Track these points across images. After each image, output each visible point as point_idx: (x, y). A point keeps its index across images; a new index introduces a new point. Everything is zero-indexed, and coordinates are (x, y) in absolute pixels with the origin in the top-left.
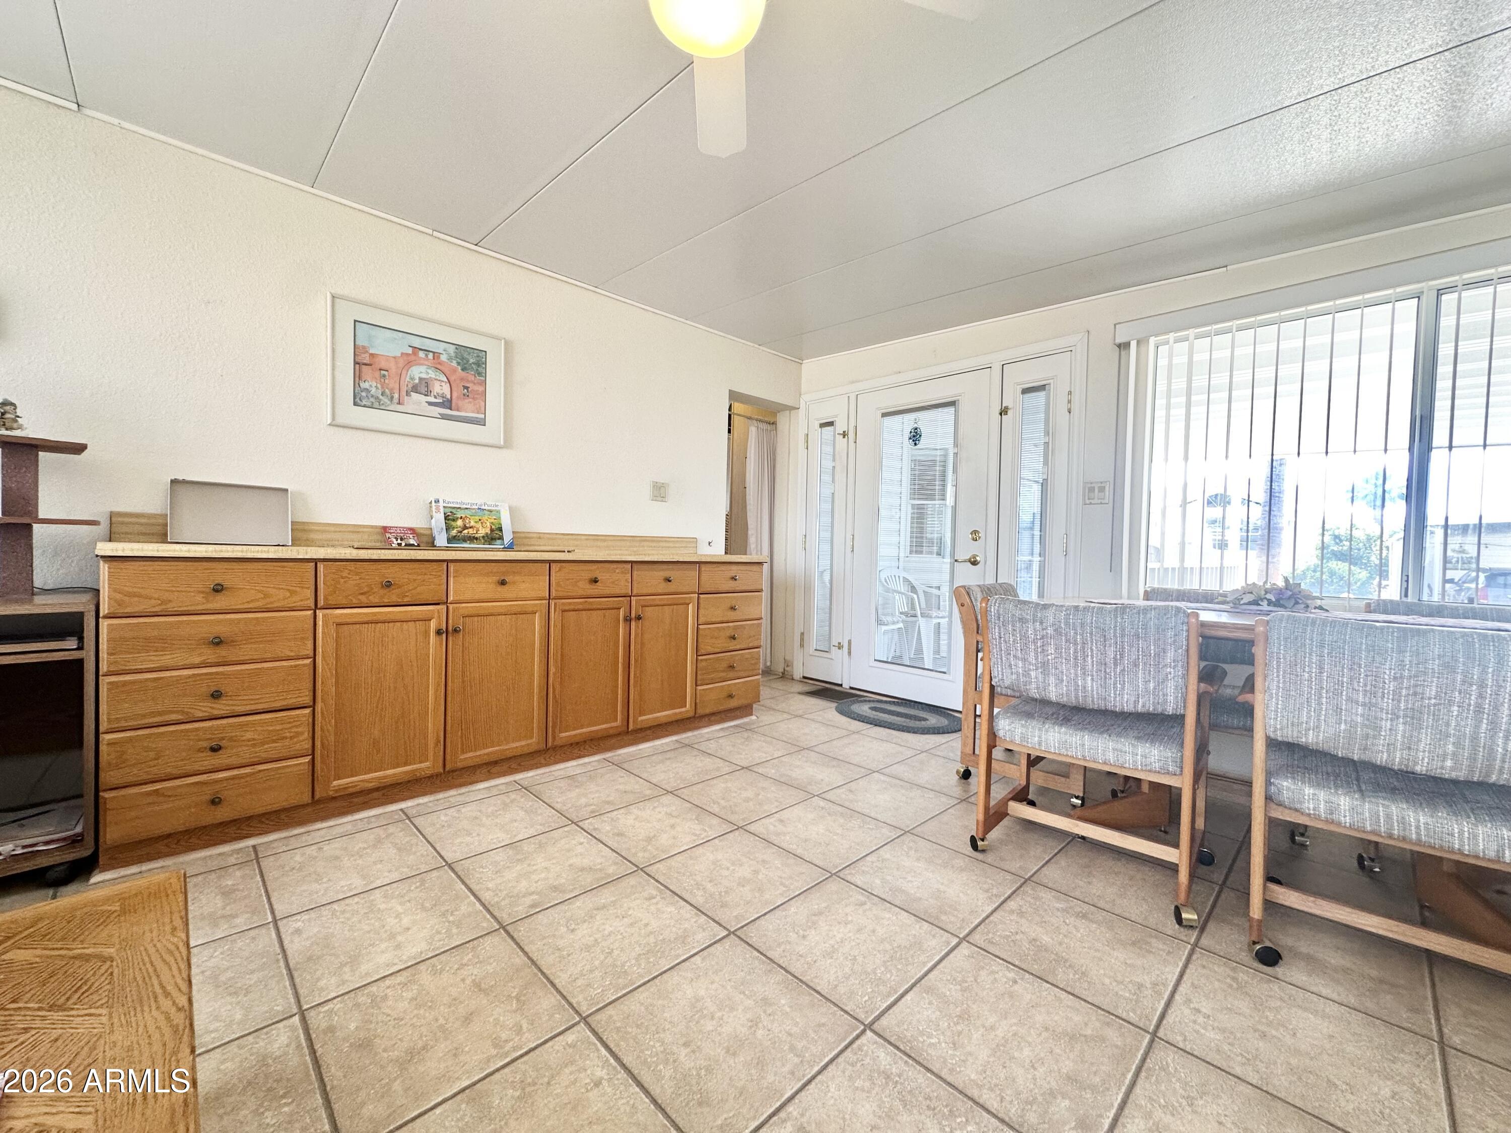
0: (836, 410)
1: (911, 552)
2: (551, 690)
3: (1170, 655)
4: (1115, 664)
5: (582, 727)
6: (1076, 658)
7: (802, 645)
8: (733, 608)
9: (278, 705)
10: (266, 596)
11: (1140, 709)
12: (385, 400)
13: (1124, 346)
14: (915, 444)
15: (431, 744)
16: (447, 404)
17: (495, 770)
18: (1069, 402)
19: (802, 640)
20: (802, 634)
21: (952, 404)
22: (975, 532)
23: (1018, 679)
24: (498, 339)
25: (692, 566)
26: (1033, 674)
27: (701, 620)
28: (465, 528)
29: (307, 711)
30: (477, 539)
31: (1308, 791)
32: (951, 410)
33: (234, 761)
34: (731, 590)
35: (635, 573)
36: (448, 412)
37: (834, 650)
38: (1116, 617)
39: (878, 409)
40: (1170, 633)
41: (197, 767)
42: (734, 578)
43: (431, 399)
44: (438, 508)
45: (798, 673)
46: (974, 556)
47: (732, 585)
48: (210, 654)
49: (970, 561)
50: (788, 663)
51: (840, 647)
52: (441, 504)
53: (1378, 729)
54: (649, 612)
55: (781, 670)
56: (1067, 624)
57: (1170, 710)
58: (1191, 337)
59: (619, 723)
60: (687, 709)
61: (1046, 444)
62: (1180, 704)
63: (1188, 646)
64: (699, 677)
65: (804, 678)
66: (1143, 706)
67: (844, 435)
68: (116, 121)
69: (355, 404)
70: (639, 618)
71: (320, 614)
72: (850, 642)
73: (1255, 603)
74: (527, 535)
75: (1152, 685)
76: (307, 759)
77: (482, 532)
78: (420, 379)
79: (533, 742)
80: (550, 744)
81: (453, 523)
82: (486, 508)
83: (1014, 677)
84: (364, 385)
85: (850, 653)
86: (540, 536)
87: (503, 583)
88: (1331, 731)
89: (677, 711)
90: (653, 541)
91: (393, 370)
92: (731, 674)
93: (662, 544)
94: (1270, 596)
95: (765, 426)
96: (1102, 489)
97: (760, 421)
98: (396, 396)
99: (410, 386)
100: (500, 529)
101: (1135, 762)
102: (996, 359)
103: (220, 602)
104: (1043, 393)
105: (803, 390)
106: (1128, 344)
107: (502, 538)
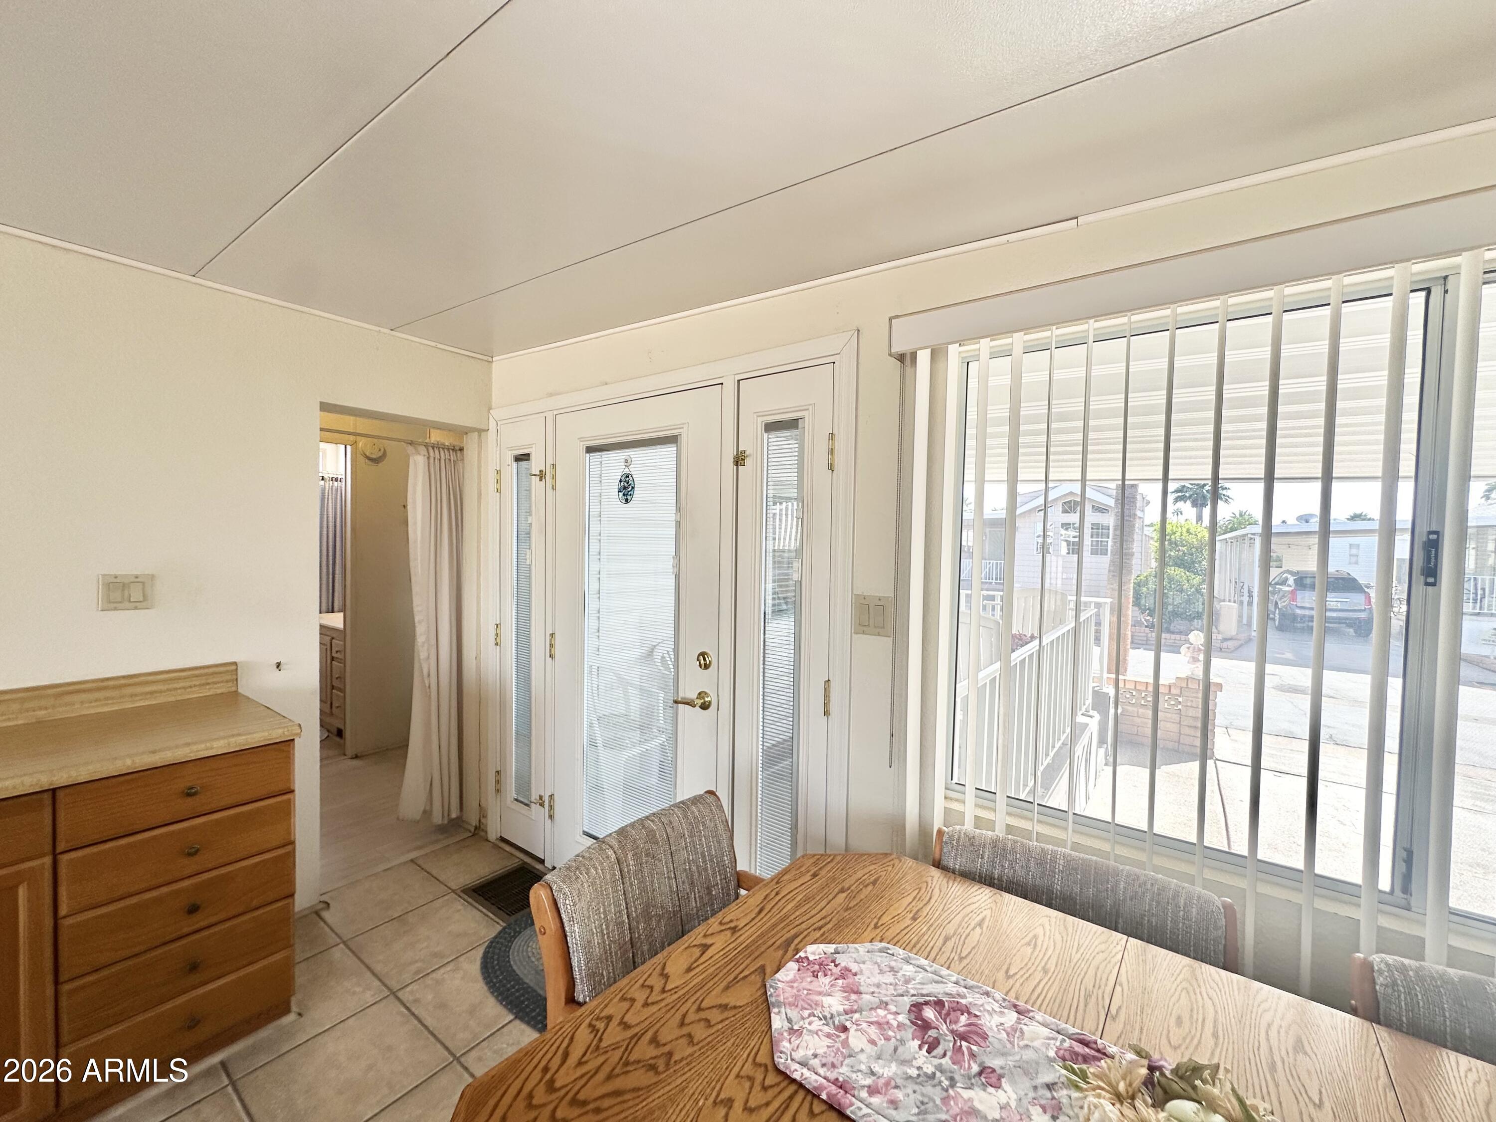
0: (532, 436)
7: (498, 791)
8: (190, 850)
13: (906, 359)
14: (627, 500)
18: (832, 452)
19: (498, 782)
20: (499, 772)
21: (672, 440)
22: (703, 654)
32: (671, 450)
34: (182, 815)
39: (581, 439)
42: (189, 792)
45: (493, 831)
46: (701, 695)
47: (184, 805)
49: (697, 702)
50: (483, 813)
51: (541, 801)
55: (474, 822)
58: (1018, 350)
65: (502, 839)
67: (542, 476)
72: (551, 796)
85: (551, 814)
90: (99, 689)
93: (129, 691)
95: (442, 454)
96: (880, 609)
97: (433, 446)
102: (728, 372)
104: (794, 432)
105: (494, 405)
106: (914, 356)
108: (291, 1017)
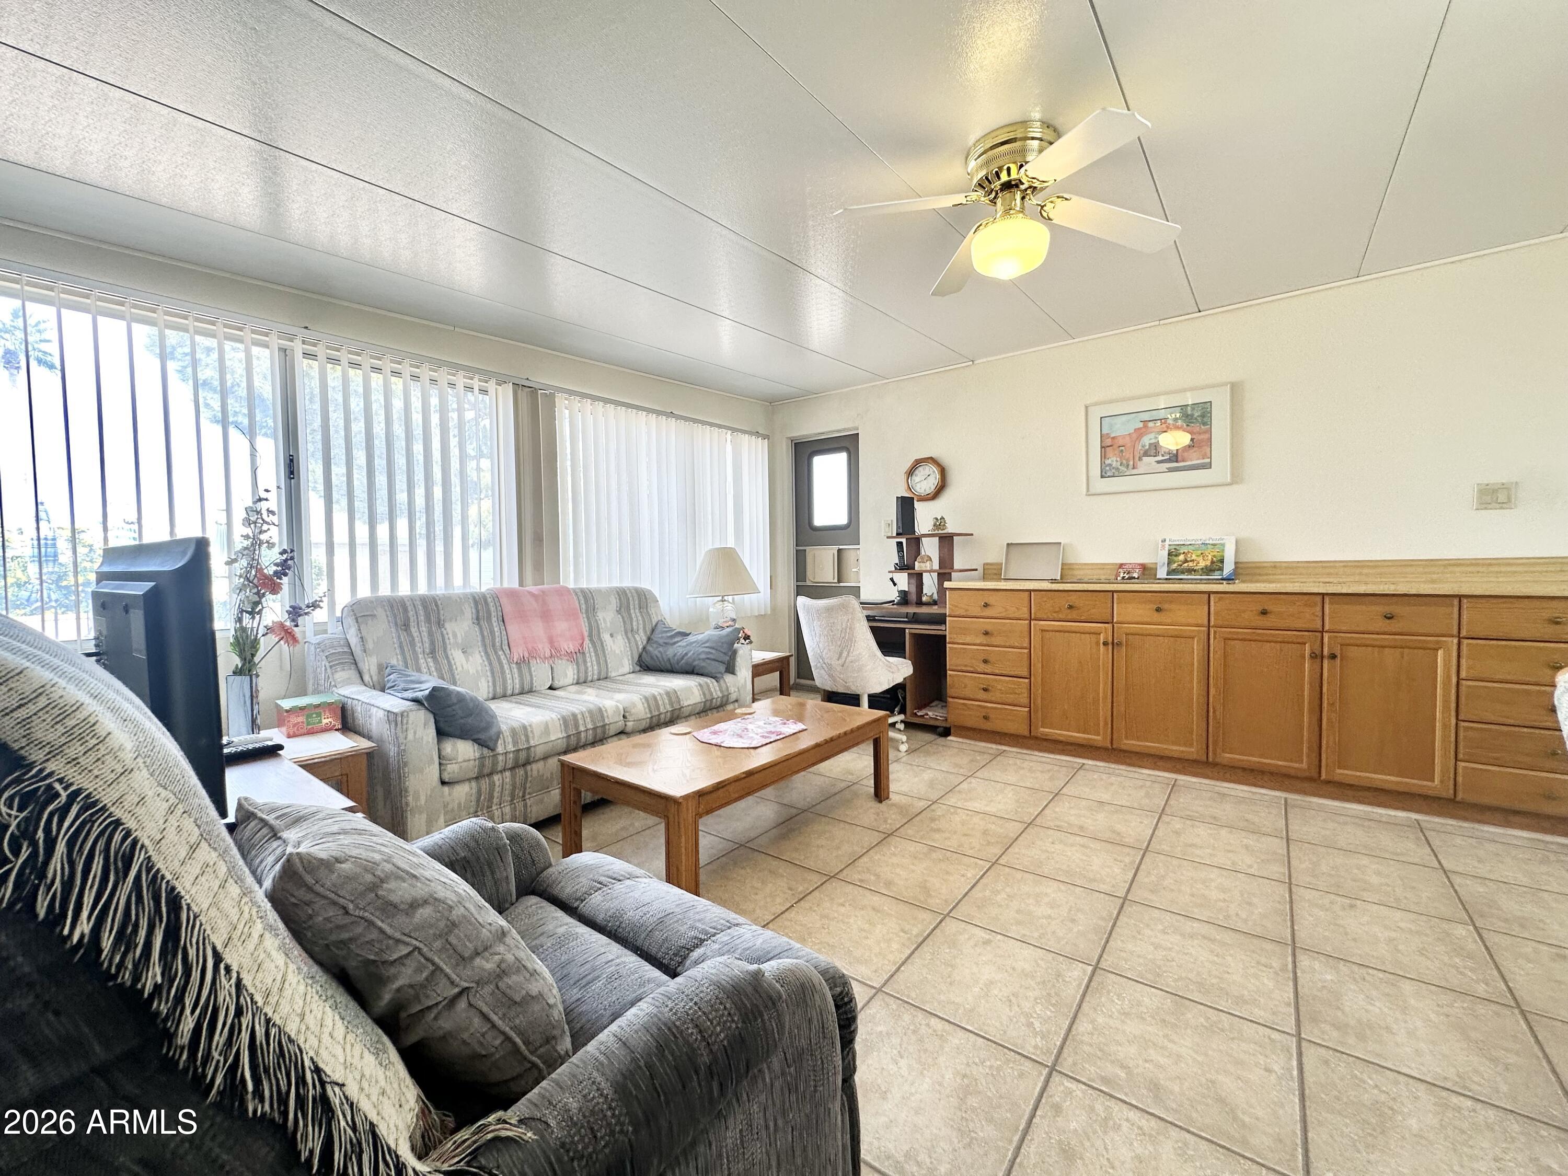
2: (1211, 710)
5: (1253, 756)
8: (1553, 666)
9: (1014, 673)
10: (1006, 610)
12: (1122, 468)
15: (1102, 724)
16: (1175, 459)
17: (1160, 763)
24: (1223, 386)
27: (1463, 674)
28: (1186, 561)
29: (1027, 681)
30: (1195, 571)
33: (994, 699)
35: (1327, 606)
36: (1175, 465)
41: (978, 697)
43: (1160, 458)
44: (1163, 546)
48: (984, 640)
52: (1167, 543)
59: (1304, 765)
60: (1437, 786)
64: (1464, 750)
69: (1102, 477)
70: (1333, 657)
71: (1033, 622)
74: (1258, 565)
76: (1027, 709)
77: (1202, 564)
78: (1150, 444)
79: (1192, 751)
80: (1212, 759)
81: (1176, 559)
82: (1211, 542)
84: (1108, 462)
86: (1275, 566)
89: (1417, 782)
90: (1473, 565)
91: (1129, 444)
92: (1553, 764)
93: (1495, 568)
98: (1131, 463)
99: (1142, 452)
100: (1222, 561)
103: (988, 612)
107: (1221, 569)
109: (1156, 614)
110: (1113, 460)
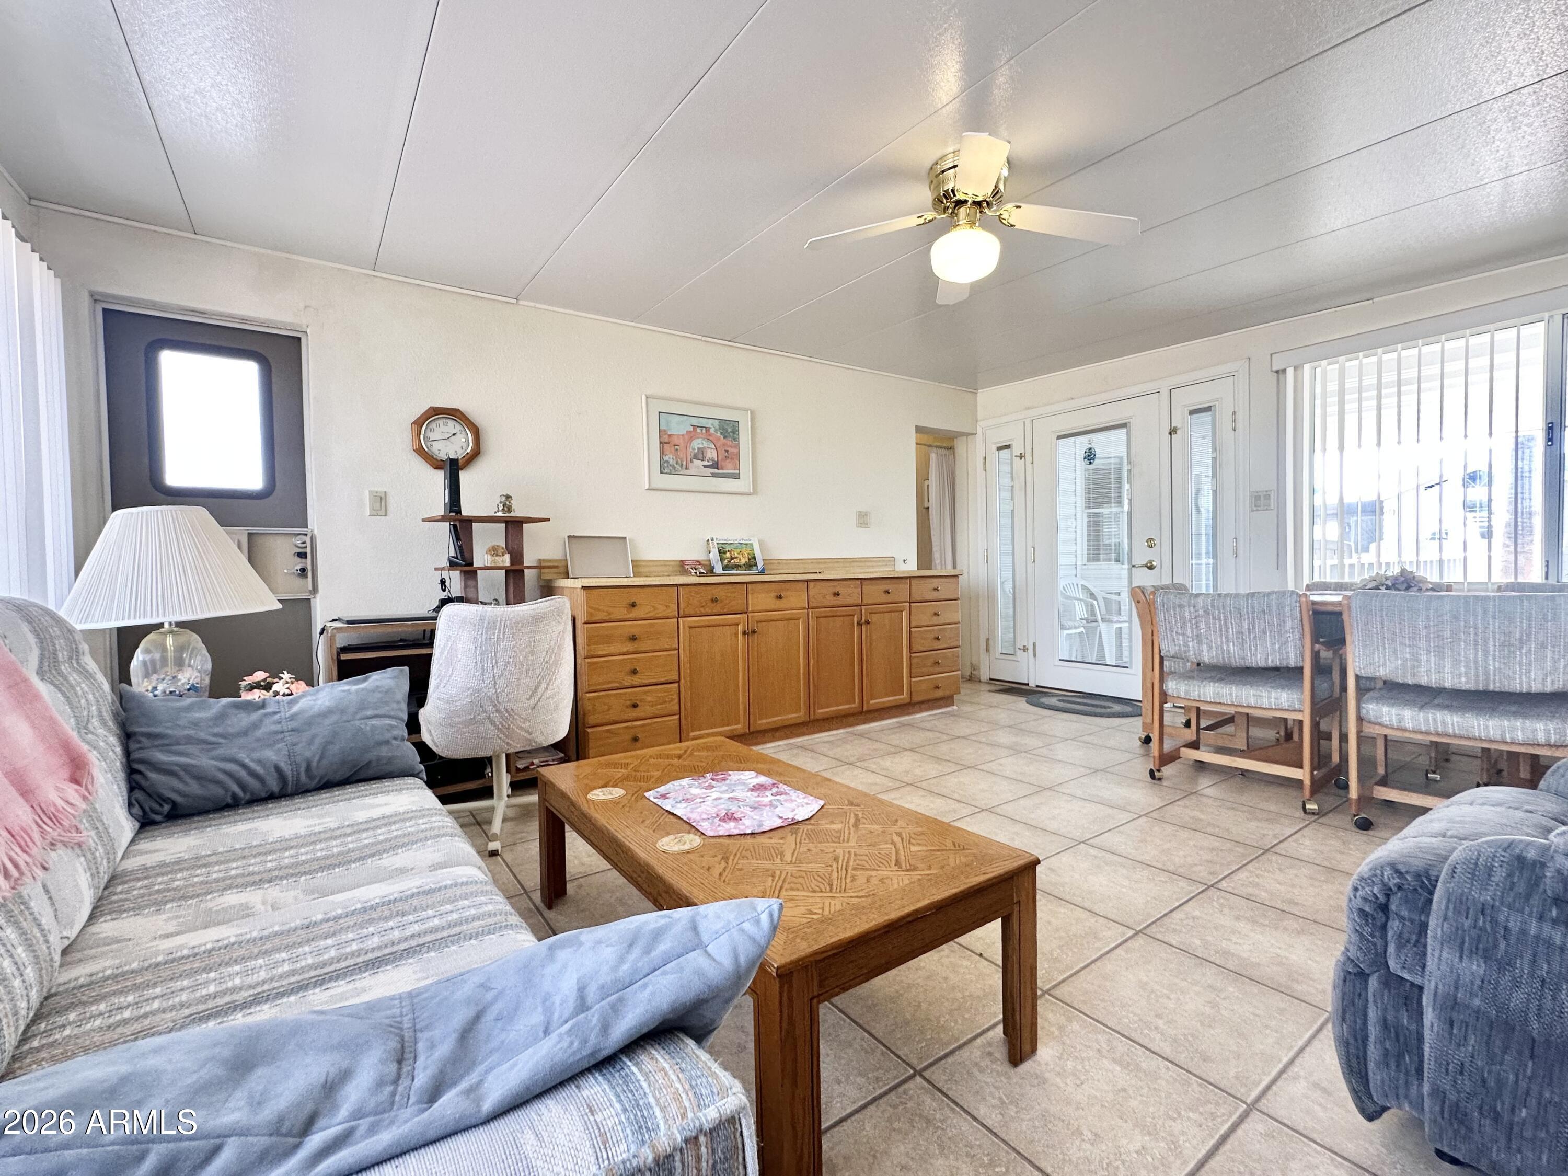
0: (1012, 433)
1: (1089, 560)
2: (811, 677)
3: (1289, 625)
4: (1249, 633)
5: (831, 706)
6: (1221, 630)
7: (988, 650)
8: (936, 614)
9: (663, 680)
10: (655, 609)
11: (1270, 664)
12: (678, 467)
13: (1281, 372)
14: (1090, 463)
15: (741, 712)
16: (716, 465)
18: (1234, 421)
19: (988, 645)
20: (988, 640)
21: (1124, 425)
22: (1150, 540)
23: (1180, 650)
24: (746, 410)
25: (903, 581)
26: (1191, 644)
27: (913, 624)
28: (732, 559)
29: (676, 685)
30: (740, 566)
31: (1385, 709)
32: (1123, 431)
33: (642, 715)
34: (935, 598)
35: (864, 587)
36: (716, 471)
37: (1020, 653)
38: (1247, 600)
39: (1053, 432)
40: (1287, 609)
41: (626, 717)
42: (936, 589)
43: (706, 463)
44: (713, 545)
45: (985, 676)
46: (1151, 562)
47: (935, 595)
48: (630, 647)
49: (1146, 566)
50: (974, 667)
51: (1025, 649)
52: (715, 541)
53: (1418, 661)
54: (874, 618)
55: (968, 673)
56: (1213, 606)
57: (1292, 664)
58: (1341, 363)
59: (856, 705)
60: (904, 697)
61: (1214, 459)
62: (1299, 659)
63: (1301, 617)
64: (913, 671)
65: (991, 679)
66: (1272, 661)
67: (1021, 456)
68: (532, 304)
69: (661, 473)
70: (867, 623)
71: (681, 621)
72: (1034, 644)
73: (1377, 588)
75: (1277, 646)
76: (677, 717)
77: (743, 561)
78: (699, 449)
79: (801, 715)
80: (812, 717)
81: (724, 555)
82: (744, 542)
83: (1177, 648)
84: (666, 458)
85: (1035, 655)
86: (780, 562)
87: (780, 597)
88: (1393, 666)
89: (897, 697)
90: (860, 562)
91: (682, 445)
92: (937, 669)
93: (867, 564)
94: (1389, 583)
95: (943, 451)
96: (1268, 497)
97: (941, 447)
98: (685, 463)
99: (693, 454)
100: (754, 558)
101: (1270, 703)
102: (1164, 385)
103: (635, 613)
104: (1210, 413)
105: (979, 418)
106: (1284, 371)
107: (756, 565)
108: (955, 707)
109: (778, 602)
110: (669, 457)
